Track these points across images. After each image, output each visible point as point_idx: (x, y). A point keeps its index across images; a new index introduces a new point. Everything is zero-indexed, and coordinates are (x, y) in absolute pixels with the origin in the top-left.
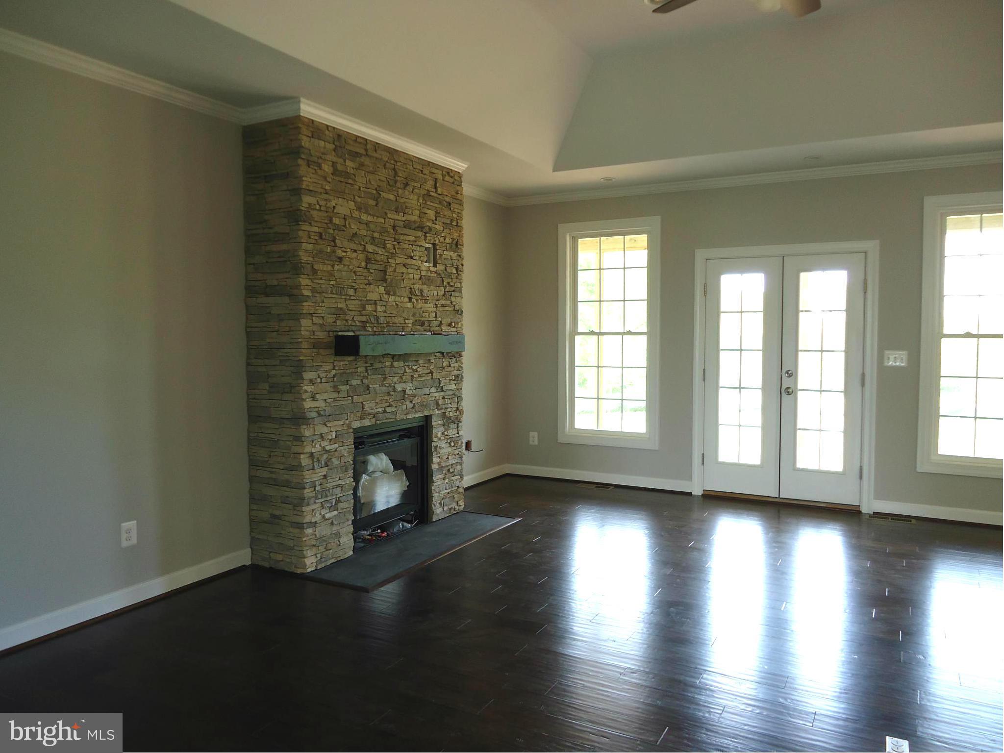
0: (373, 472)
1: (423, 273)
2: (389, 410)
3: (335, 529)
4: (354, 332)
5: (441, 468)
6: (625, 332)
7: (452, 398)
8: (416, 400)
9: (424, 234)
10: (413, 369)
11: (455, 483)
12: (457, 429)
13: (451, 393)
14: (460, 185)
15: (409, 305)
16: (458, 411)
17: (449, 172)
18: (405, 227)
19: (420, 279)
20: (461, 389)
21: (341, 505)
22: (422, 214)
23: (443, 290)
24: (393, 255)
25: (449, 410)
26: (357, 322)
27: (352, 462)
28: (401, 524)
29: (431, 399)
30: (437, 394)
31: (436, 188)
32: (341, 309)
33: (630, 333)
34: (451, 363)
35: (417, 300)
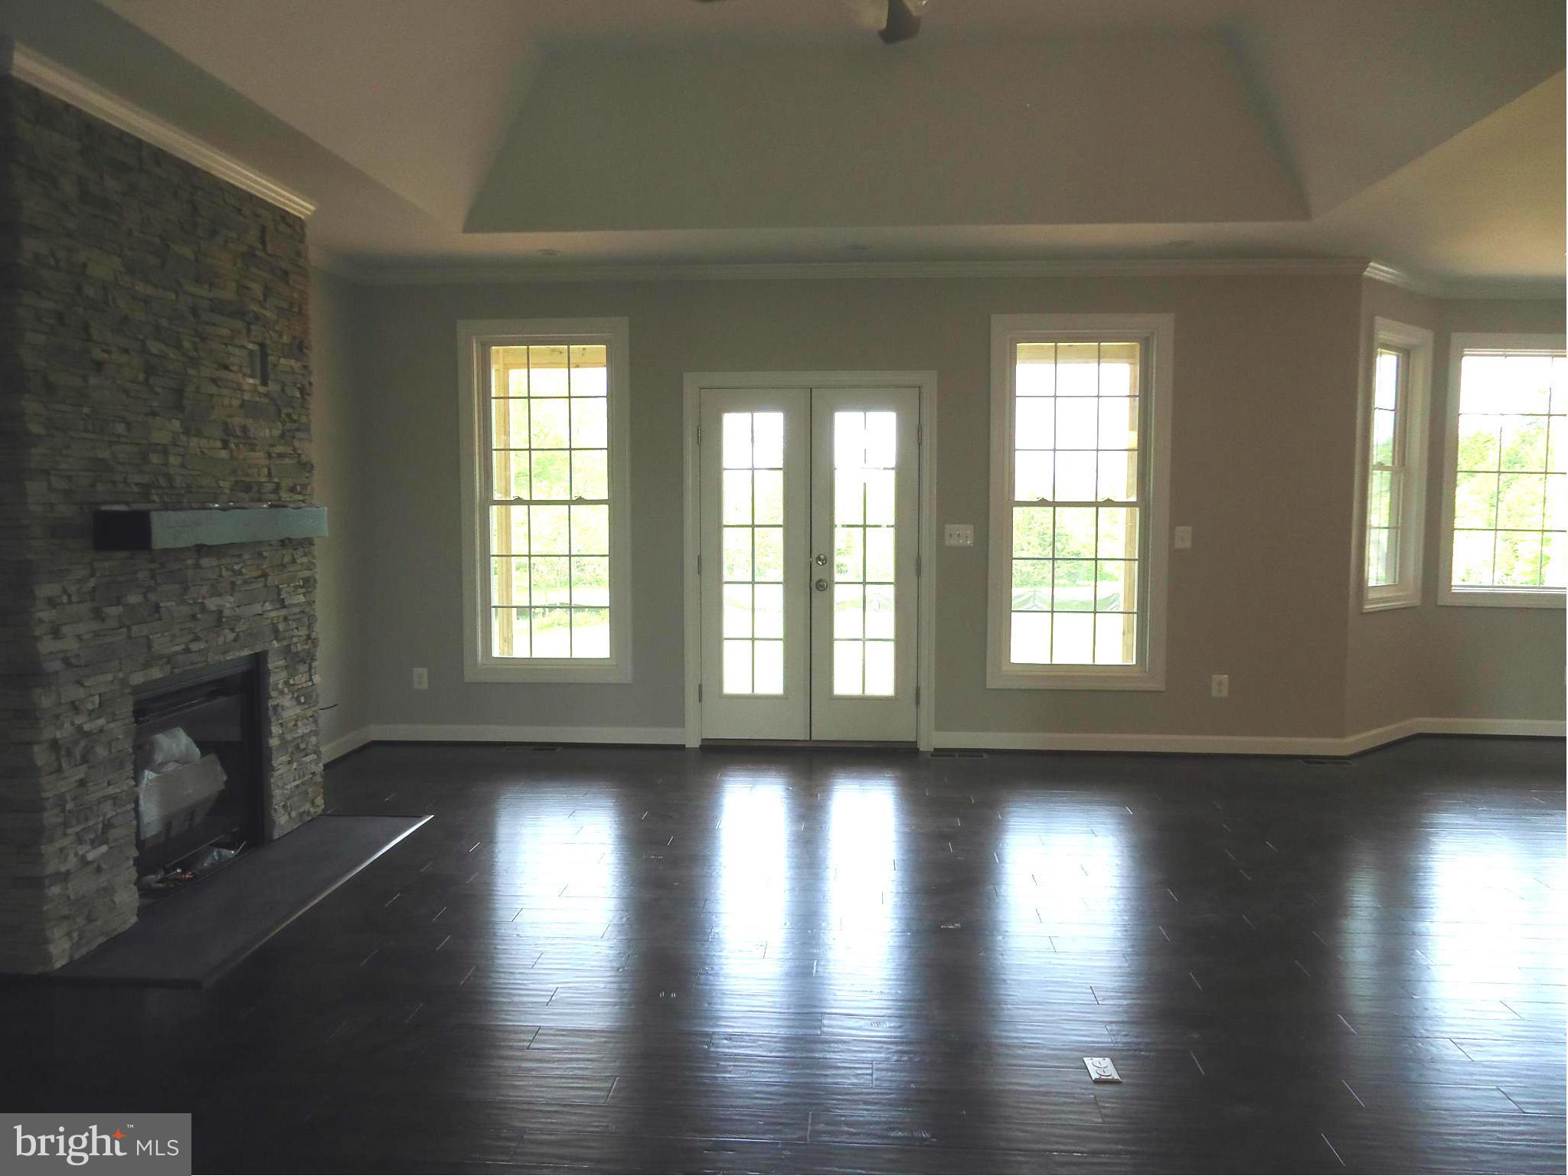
0: (163, 764)
1: (247, 396)
2: (194, 647)
3: (103, 880)
4: (127, 503)
5: (284, 743)
6: (574, 499)
7: (298, 619)
8: (242, 627)
9: (245, 324)
10: (233, 571)
11: (309, 767)
12: (308, 674)
13: (297, 610)
14: (302, 241)
15: (224, 454)
16: (310, 641)
17: (284, 216)
18: (212, 310)
19: (242, 406)
20: (314, 602)
21: (114, 833)
22: (242, 289)
23: (281, 427)
24: (194, 362)
25: (295, 640)
26: (133, 486)
27: (130, 750)
28: (215, 854)
29: (265, 623)
30: (274, 614)
31: (263, 243)
32: (102, 460)
33: (581, 501)
34: (296, 556)
35: (237, 446)
